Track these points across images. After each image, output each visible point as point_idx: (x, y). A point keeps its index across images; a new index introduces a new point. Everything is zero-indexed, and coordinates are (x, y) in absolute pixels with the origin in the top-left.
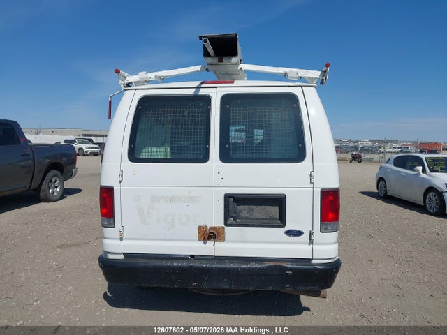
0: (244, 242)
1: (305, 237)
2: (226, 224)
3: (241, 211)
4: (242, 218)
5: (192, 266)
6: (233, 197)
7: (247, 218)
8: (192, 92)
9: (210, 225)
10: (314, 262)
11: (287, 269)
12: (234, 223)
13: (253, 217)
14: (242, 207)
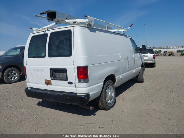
0: (57, 86)
2: (52, 79)
3: (56, 75)
4: (57, 77)
7: (58, 77)
10: (78, 94)
13: (60, 77)
14: (57, 73)
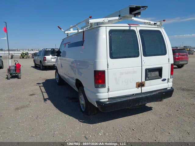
0: (150, 86)
1: (166, 81)
2: (146, 80)
4: (150, 77)
5: (136, 98)
6: (148, 70)
8: (128, 28)
9: (140, 81)
10: (168, 89)
11: (163, 92)
12: (148, 79)
13: (152, 76)
